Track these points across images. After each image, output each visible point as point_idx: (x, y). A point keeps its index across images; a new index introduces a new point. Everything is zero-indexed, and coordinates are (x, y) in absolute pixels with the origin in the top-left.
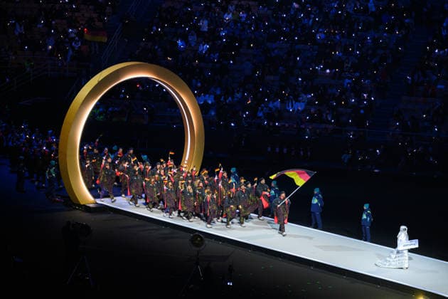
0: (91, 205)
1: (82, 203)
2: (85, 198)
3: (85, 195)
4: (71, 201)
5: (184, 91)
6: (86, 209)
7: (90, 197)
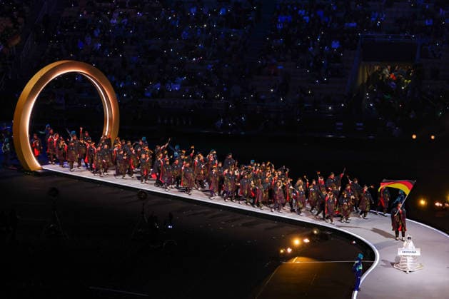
0: (39, 171)
1: (32, 170)
2: (34, 166)
3: (36, 164)
4: (23, 168)
5: (106, 86)
6: (36, 174)
7: (38, 165)
